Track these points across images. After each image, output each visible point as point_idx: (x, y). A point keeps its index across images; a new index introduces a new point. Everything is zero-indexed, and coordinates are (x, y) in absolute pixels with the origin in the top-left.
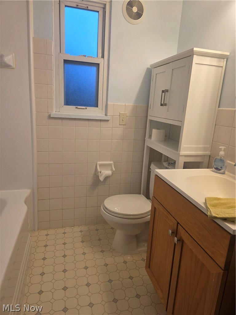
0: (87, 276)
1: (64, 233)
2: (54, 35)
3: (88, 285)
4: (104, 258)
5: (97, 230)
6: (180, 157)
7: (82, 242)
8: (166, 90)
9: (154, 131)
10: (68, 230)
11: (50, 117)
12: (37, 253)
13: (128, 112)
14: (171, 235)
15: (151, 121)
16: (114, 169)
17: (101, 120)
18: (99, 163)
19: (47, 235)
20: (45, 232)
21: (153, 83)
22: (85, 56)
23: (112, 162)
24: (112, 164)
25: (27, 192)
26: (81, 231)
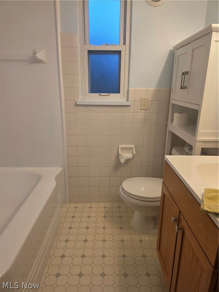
0: (104, 248)
1: (90, 207)
2: (78, 28)
3: (103, 256)
4: (122, 234)
5: (119, 208)
6: (197, 143)
7: (105, 217)
8: (185, 72)
9: (176, 115)
10: (94, 205)
11: (76, 105)
12: (66, 222)
13: (149, 97)
14: (173, 223)
15: (173, 105)
16: (135, 153)
17: (122, 106)
18: (120, 146)
19: (76, 208)
20: (74, 205)
21: (175, 65)
22: (108, 45)
23: (133, 146)
24: (133, 147)
25: (58, 170)
26: (105, 208)
